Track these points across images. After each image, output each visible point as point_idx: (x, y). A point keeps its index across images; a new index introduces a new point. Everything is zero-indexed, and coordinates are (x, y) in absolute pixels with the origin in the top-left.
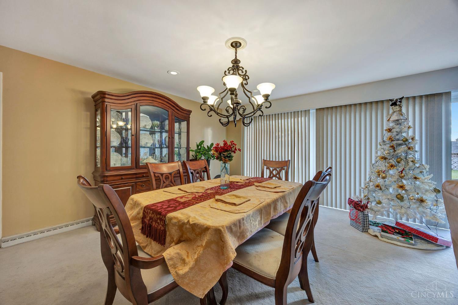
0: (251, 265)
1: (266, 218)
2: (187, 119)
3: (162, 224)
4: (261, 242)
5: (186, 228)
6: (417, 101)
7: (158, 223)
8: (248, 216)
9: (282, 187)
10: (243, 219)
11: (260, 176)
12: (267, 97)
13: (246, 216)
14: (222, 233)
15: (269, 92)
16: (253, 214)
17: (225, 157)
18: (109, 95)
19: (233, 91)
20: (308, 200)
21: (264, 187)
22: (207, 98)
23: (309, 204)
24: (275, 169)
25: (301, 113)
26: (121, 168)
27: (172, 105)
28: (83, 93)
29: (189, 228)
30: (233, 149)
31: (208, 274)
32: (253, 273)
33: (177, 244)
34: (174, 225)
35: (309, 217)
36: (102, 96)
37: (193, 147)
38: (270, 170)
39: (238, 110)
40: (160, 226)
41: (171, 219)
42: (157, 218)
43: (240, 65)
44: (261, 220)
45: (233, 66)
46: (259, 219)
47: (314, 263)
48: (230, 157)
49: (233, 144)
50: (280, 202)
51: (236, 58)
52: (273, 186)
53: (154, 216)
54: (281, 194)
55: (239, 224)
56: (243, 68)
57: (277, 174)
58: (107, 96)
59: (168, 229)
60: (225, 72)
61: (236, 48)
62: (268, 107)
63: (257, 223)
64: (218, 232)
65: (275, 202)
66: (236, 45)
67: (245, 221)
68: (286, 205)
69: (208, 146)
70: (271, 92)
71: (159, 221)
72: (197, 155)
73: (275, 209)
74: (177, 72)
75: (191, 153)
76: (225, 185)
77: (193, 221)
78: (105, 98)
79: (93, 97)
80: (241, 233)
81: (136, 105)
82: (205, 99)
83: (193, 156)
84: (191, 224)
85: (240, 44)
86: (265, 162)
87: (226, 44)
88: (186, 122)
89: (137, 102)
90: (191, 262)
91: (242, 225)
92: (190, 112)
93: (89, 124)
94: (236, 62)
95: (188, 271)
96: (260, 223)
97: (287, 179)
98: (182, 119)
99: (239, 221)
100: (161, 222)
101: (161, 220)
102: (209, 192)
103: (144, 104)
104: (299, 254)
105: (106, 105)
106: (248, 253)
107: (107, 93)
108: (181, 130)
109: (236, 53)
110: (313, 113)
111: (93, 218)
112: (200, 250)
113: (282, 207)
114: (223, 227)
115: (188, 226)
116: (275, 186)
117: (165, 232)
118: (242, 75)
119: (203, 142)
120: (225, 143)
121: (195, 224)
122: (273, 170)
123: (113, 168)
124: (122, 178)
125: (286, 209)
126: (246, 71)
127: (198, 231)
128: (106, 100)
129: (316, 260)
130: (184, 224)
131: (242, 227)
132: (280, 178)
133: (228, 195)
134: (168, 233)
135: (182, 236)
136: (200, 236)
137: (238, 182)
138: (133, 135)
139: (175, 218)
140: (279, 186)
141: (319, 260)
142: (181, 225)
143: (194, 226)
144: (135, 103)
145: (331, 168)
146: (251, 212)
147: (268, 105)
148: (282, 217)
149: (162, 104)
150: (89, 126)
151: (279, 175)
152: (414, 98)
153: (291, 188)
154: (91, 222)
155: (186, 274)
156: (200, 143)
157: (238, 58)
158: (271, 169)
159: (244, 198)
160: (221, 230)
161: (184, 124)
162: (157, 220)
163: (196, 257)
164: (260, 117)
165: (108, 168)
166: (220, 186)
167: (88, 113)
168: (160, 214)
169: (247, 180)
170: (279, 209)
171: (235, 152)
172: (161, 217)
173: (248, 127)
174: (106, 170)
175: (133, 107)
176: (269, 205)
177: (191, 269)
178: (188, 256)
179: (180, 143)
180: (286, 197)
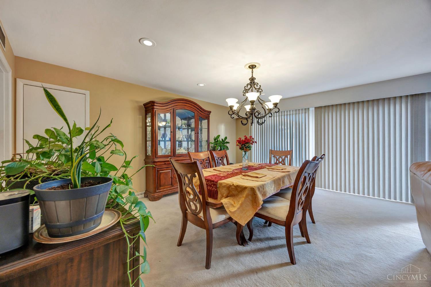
0: (269, 213)
1: (278, 187)
2: (208, 118)
3: (215, 187)
4: (274, 202)
5: (232, 188)
6: (404, 100)
7: (212, 187)
8: (268, 183)
9: (287, 169)
10: (265, 184)
11: (268, 162)
12: (276, 105)
13: (266, 183)
14: (255, 190)
15: (278, 101)
16: (270, 182)
17: (246, 148)
18: (157, 103)
19: (253, 103)
20: (306, 172)
21: (274, 169)
22: (233, 106)
23: (307, 175)
24: (280, 157)
25: (301, 111)
26: (163, 157)
27: (197, 108)
28: (137, 102)
29: (234, 188)
30: (251, 142)
31: (247, 212)
32: (270, 218)
33: (226, 198)
34: (224, 187)
35: (307, 184)
36: (153, 104)
37: (212, 140)
38: (276, 158)
39: (254, 114)
40: (214, 188)
41: (221, 184)
42: (211, 184)
43: (256, 81)
44: (275, 187)
45: (251, 82)
46: (273, 187)
47: (312, 224)
48: (249, 147)
49: (252, 138)
50: (286, 178)
51: (252, 76)
52: (281, 169)
53: (209, 183)
54: (287, 173)
55: (263, 186)
56: (258, 84)
57: (282, 161)
58: (155, 104)
59: (219, 190)
60: (245, 87)
61: (252, 69)
62: (277, 112)
63: (272, 189)
64: (252, 189)
65: (283, 177)
66: (252, 67)
67: (266, 186)
68: (290, 181)
69: (222, 139)
70: (279, 101)
71: (212, 186)
72: (215, 147)
73: (283, 182)
74: (204, 84)
75: (211, 145)
76: (245, 168)
77: (236, 184)
78: (154, 105)
79: (145, 105)
80: (264, 193)
81: (173, 109)
82: (231, 107)
83: (211, 147)
84: (235, 186)
85: (256, 66)
86: (271, 152)
87: (245, 67)
88: (206, 121)
89: (174, 107)
90: (237, 205)
91: (264, 188)
92: (210, 112)
93: (141, 124)
94: (252, 79)
95: (237, 210)
96: (274, 189)
97: (290, 164)
98: (205, 118)
99: (263, 185)
100: (215, 186)
101: (214, 185)
102: (236, 171)
103: (178, 108)
104: (300, 208)
105: (155, 111)
106: (267, 207)
107: (156, 102)
108: (202, 127)
109: (252, 72)
110: (312, 110)
111: (145, 192)
112: (243, 199)
113: (288, 182)
114: (255, 187)
115: (233, 187)
116: (282, 169)
117: (217, 192)
118: (257, 89)
119: (219, 136)
120: (246, 138)
121: (237, 186)
122: (279, 158)
123: (159, 156)
124: (165, 164)
125: (291, 184)
126: (260, 86)
127: (239, 189)
128: (155, 107)
129: (313, 222)
130: (230, 186)
131: (265, 189)
132: (284, 164)
133: (251, 173)
134: (219, 192)
135: (229, 193)
136: (240, 192)
137: (253, 166)
138: (172, 132)
139: (224, 183)
140: (285, 168)
141: (315, 222)
142: (229, 187)
143: (237, 187)
144: (173, 108)
145: (324, 155)
146: (269, 181)
147: (277, 110)
148: (287, 189)
149: (190, 108)
150: (141, 126)
151: (284, 162)
152: (401, 97)
153: (295, 170)
154: (143, 195)
155: (235, 211)
156: (217, 136)
157: (254, 76)
158: (278, 157)
159: (262, 174)
160: (254, 189)
161: (205, 122)
162: (211, 185)
163: (240, 202)
164: (270, 118)
165: (157, 157)
166: (242, 168)
167: (141, 117)
168: (213, 181)
169: (259, 165)
170: (286, 183)
171: (252, 144)
172: (214, 183)
173: (262, 125)
174: (156, 157)
175: (172, 111)
176: (279, 179)
177: (239, 208)
178: (234, 203)
179: (201, 138)
180: (290, 176)
